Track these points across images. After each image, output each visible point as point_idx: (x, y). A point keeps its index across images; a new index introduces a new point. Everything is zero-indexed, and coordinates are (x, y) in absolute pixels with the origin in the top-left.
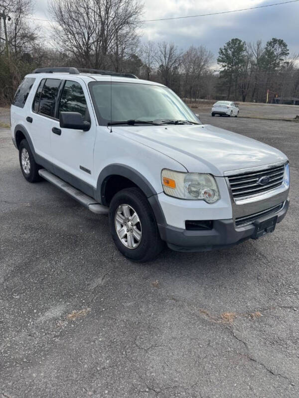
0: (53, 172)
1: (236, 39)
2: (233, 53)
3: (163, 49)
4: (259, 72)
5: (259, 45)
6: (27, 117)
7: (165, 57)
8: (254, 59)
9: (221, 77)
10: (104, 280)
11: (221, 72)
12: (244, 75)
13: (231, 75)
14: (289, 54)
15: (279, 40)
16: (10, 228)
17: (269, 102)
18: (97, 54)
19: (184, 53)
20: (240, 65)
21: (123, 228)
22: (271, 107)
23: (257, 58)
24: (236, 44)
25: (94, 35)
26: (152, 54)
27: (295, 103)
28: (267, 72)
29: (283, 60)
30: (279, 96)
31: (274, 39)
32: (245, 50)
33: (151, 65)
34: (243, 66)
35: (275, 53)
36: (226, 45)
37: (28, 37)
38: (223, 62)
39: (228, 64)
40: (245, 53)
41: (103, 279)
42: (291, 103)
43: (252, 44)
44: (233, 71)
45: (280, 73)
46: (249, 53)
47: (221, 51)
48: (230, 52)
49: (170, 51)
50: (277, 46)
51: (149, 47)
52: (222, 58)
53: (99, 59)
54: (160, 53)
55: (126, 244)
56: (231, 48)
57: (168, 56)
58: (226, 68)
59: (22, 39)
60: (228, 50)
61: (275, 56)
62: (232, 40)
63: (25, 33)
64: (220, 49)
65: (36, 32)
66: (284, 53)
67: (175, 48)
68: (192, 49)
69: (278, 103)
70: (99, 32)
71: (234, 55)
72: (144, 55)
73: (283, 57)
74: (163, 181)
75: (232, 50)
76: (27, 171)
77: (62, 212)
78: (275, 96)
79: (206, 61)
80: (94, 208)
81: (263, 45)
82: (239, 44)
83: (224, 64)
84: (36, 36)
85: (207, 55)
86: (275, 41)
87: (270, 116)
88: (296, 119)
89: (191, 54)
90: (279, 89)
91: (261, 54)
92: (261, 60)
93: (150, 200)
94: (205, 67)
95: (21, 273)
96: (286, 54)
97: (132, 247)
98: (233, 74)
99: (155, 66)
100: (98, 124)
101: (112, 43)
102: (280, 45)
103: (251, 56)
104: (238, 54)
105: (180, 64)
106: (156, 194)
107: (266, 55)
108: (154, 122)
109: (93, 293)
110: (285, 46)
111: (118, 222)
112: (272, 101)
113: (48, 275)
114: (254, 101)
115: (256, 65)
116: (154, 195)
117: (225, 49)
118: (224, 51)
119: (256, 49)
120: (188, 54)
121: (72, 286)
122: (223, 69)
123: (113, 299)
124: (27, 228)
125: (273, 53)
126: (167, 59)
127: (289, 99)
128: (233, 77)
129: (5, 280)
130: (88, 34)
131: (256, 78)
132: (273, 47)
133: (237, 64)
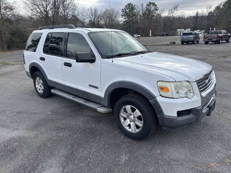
0: (65, 91)
1: (130, 4)
2: (129, 11)
3: (90, 11)
4: (144, 20)
5: (142, 6)
6: (40, 57)
7: (92, 16)
8: (141, 13)
9: (124, 25)
10: (127, 156)
11: (124, 22)
12: (137, 22)
13: (130, 23)
14: (158, 10)
15: (152, 3)
16: (47, 131)
17: (152, 36)
18: (53, 16)
19: (103, 13)
20: (134, 17)
21: (127, 120)
22: (154, 39)
23: (142, 13)
24: (130, 6)
25: (50, 5)
26: (84, 14)
27: (165, 35)
28: (149, 20)
29: (156, 13)
30: (157, 32)
31: (149, 2)
32: (136, 9)
33: (85, 21)
34: (136, 17)
35: (151, 10)
36: (125, 7)
37: (9, 8)
38: (125, 16)
39: (127, 17)
40: (135, 11)
41: (125, 156)
42: (163, 35)
43: (138, 5)
44: (130, 21)
45: (156, 20)
46: (138, 10)
47: (123, 10)
48: (127, 11)
49: (95, 12)
50: (152, 6)
51: (82, 11)
52: (124, 14)
53: (55, 19)
54: (89, 13)
55: (130, 130)
56: (128, 8)
57: (94, 15)
58: (127, 19)
59: (5, 10)
60: (127, 10)
61: (151, 12)
62: (128, 4)
63: (7, 6)
64: (122, 9)
65: (14, 5)
66: (156, 9)
67: (97, 10)
68: (107, 10)
69: (156, 36)
70: (53, 3)
71: (130, 12)
72: (80, 15)
73: (156, 12)
74: (159, 89)
75: (129, 9)
76: (41, 91)
77: (74, 114)
78: (155, 33)
79: (115, 16)
80: (101, 110)
81: (145, 6)
82: (132, 6)
83: (125, 17)
84: (15, 7)
85: (116, 13)
86: (150, 3)
87: (156, 44)
88: (170, 43)
89: (106, 13)
90: (156, 28)
91: (144, 11)
92: (144, 14)
93: (151, 101)
94: (115, 19)
95: (71, 161)
96: (157, 10)
97: (136, 131)
98: (131, 22)
99: (87, 21)
100: (101, 58)
101: (61, 10)
102: (153, 5)
103: (139, 12)
104: (132, 11)
105: (101, 19)
106: (155, 97)
107: (147, 11)
108: (131, 54)
109: (125, 166)
110: (156, 5)
111: (122, 116)
112: (153, 35)
113: (90, 159)
114: (144, 36)
115: (142, 16)
116: (153, 97)
117: (124, 9)
118: (124, 10)
119: (141, 8)
120: (105, 13)
121: (109, 164)
122: (125, 20)
123: (140, 168)
124: (58, 129)
125: (150, 10)
126: (93, 16)
127: (162, 33)
128: (131, 24)
129: (63, 168)
130: (46, 5)
131: (143, 24)
132: (150, 7)
133: (132, 17)
